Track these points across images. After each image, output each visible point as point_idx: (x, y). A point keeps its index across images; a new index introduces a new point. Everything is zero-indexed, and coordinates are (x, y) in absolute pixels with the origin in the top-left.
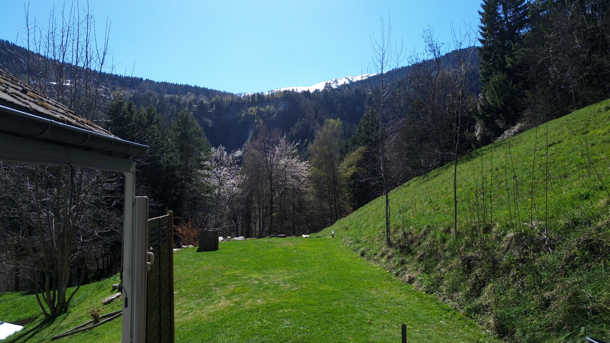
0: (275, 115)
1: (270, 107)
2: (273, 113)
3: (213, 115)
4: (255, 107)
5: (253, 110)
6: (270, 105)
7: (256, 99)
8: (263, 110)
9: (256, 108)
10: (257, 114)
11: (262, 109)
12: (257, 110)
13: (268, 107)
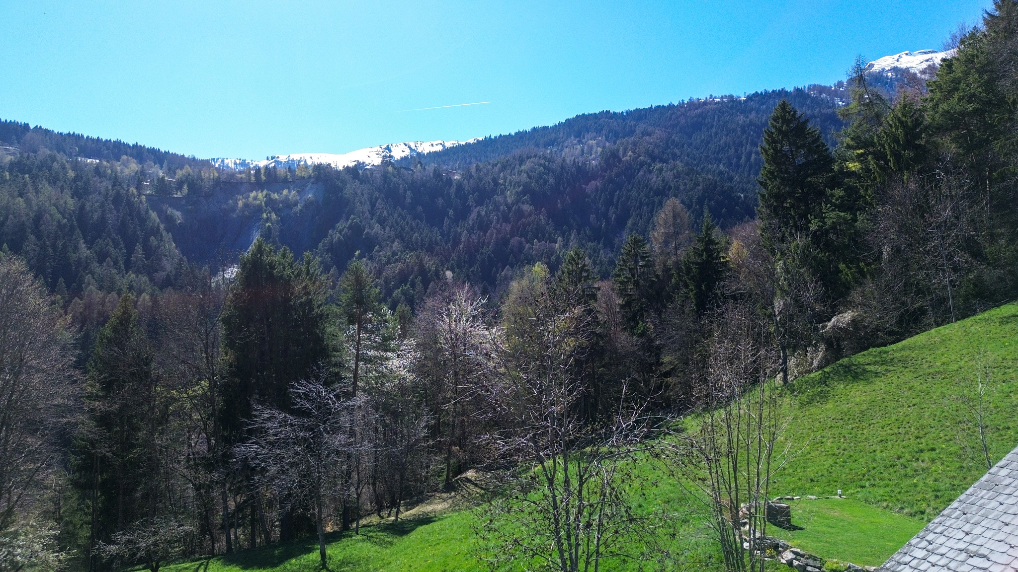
0: (299, 207)
1: (290, 192)
2: (296, 204)
3: (184, 202)
4: (262, 191)
5: (259, 196)
6: (289, 188)
7: (263, 178)
8: (277, 197)
9: (265, 192)
10: (267, 204)
11: (275, 196)
12: (266, 196)
13: (285, 192)
